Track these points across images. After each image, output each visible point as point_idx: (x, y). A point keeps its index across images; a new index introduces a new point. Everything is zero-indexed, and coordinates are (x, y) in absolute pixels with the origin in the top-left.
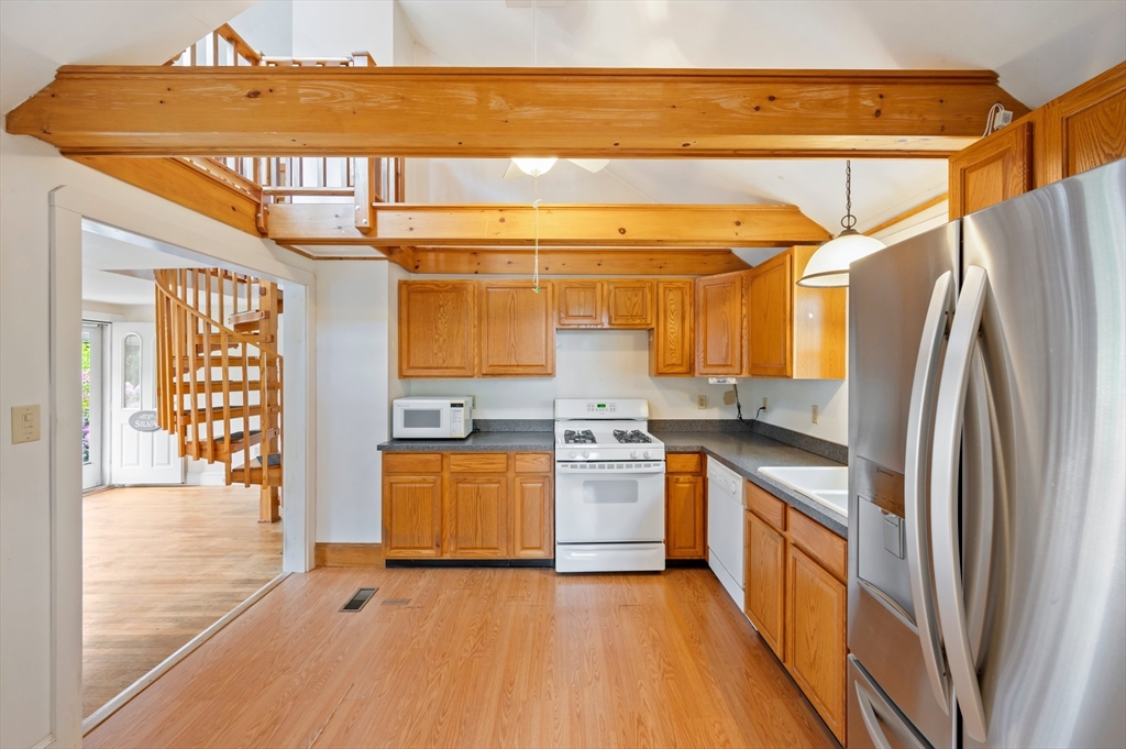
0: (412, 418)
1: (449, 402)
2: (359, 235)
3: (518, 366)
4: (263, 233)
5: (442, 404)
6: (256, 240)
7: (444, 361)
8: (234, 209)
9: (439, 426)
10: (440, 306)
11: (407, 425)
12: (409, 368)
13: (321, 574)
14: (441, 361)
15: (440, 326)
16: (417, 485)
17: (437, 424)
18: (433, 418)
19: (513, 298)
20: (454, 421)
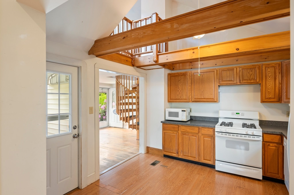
0: (171, 114)
1: (181, 110)
2: (154, 63)
3: (204, 99)
4: (133, 66)
5: (179, 110)
6: (132, 67)
7: (180, 97)
8: (127, 61)
9: (178, 117)
10: (179, 80)
11: (169, 116)
12: (171, 99)
13: (147, 155)
14: (179, 97)
15: (179, 86)
16: (172, 134)
17: (178, 116)
18: (176, 114)
19: (202, 76)
20: (183, 116)
